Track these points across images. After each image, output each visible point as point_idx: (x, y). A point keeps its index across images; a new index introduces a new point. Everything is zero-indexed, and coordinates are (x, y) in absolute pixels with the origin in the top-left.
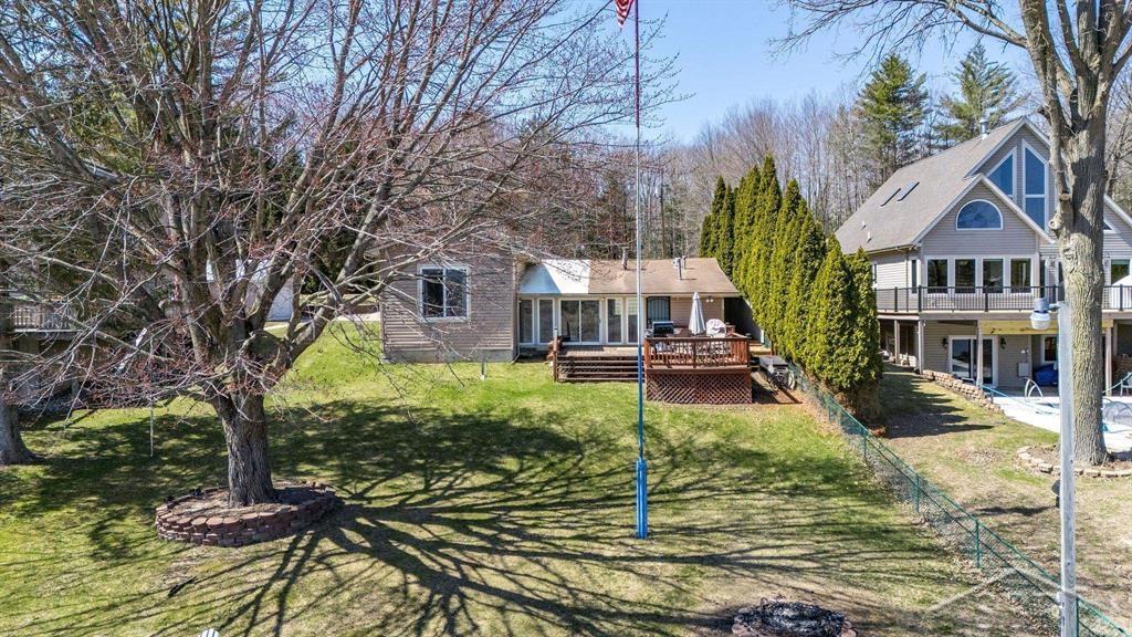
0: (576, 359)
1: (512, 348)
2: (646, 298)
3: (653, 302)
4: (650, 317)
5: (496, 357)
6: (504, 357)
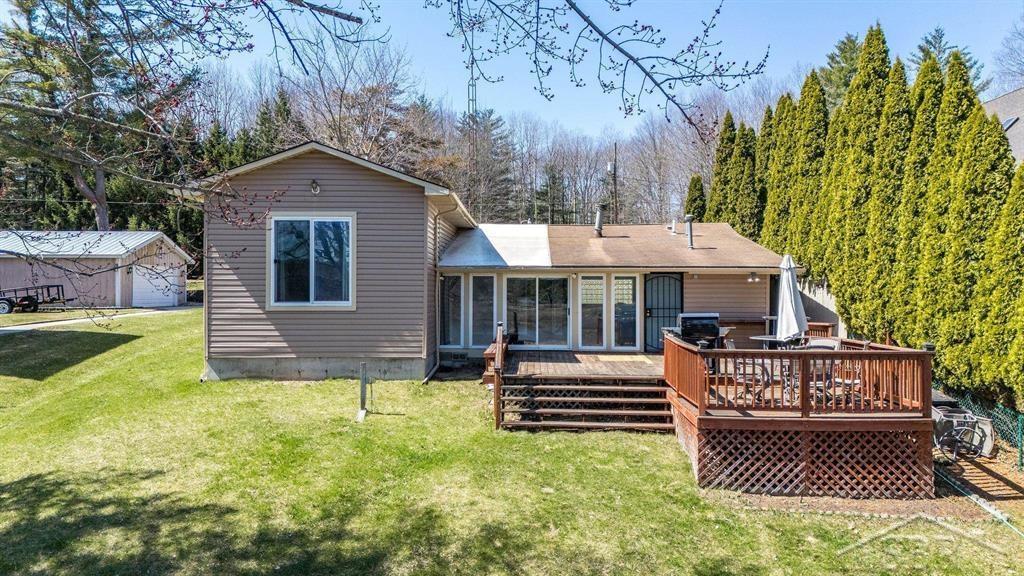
0: (538, 381)
1: (424, 355)
2: (645, 275)
3: (655, 281)
4: (649, 306)
5: (397, 370)
6: (411, 370)
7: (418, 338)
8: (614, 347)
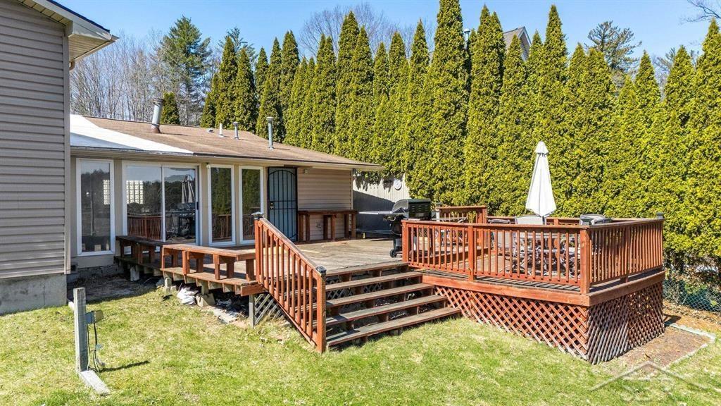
1: (67, 269)
2: (268, 168)
3: (276, 174)
4: (271, 199)
5: (19, 296)
6: (44, 294)
7: (57, 245)
8: (243, 242)
